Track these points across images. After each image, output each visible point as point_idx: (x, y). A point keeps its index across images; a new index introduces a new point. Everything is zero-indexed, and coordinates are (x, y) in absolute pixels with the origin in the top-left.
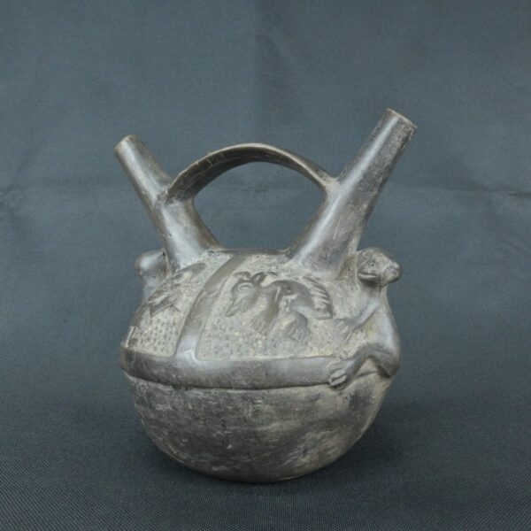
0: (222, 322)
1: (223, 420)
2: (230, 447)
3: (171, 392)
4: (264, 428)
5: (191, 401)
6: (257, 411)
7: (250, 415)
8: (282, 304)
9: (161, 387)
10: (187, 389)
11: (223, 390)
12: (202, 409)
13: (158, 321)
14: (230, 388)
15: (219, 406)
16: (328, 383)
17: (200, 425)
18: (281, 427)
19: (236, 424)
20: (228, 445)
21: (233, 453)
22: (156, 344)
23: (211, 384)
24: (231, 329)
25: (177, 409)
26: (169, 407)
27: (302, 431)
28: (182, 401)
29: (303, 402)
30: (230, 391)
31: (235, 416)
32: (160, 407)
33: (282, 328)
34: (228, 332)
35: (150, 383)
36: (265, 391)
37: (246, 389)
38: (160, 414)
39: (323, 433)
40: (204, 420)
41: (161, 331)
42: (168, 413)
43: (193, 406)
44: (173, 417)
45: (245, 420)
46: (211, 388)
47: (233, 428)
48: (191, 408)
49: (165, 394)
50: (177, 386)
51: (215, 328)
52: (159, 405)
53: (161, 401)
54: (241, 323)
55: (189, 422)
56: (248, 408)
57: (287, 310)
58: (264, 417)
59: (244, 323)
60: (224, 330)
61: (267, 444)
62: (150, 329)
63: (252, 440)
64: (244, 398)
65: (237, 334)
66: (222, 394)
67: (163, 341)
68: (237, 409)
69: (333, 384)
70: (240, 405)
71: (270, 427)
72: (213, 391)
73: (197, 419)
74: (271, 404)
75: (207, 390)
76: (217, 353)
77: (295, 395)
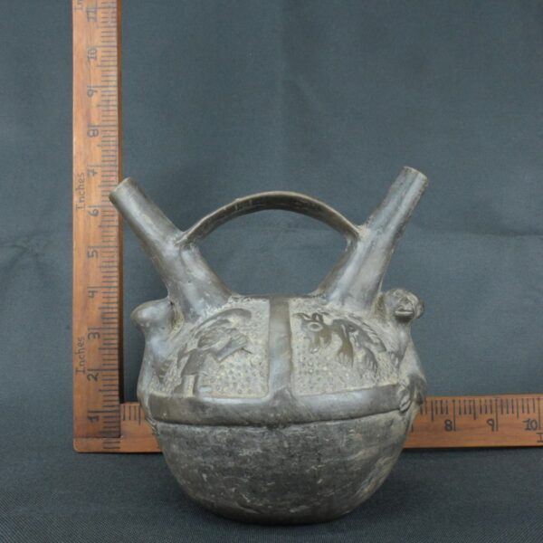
0: (307, 359)
1: (320, 454)
2: (320, 482)
3: (264, 433)
4: (352, 457)
5: (288, 439)
6: (350, 440)
7: (343, 445)
8: (352, 340)
9: (250, 430)
10: (285, 427)
11: (322, 423)
12: (300, 445)
13: (232, 365)
14: (330, 420)
15: (317, 440)
16: (399, 409)
17: (294, 464)
18: (365, 454)
19: (330, 457)
20: (318, 479)
21: (321, 488)
22: (239, 387)
23: (313, 418)
24: (318, 364)
25: (268, 451)
26: (259, 450)
27: (375, 458)
28: (277, 440)
29: (383, 428)
30: (328, 423)
31: (331, 449)
32: (245, 452)
33: (360, 361)
34: (316, 368)
35: (234, 429)
36: (357, 420)
37: (343, 419)
38: (244, 460)
39: (386, 459)
40: (300, 457)
41: (239, 374)
42: (256, 456)
43: (289, 444)
44: (262, 460)
45: (339, 451)
46: (312, 422)
47: (326, 461)
48: (286, 445)
49: (254, 436)
50: (272, 426)
51: (304, 365)
52: (244, 450)
53: (247, 445)
54: (325, 358)
55: (282, 462)
56: (343, 438)
57: (357, 344)
58: (354, 446)
59: (328, 358)
60: (312, 366)
61: (352, 473)
62: (223, 374)
63: (341, 471)
64: (340, 428)
65: (325, 368)
66: (321, 427)
67: (246, 383)
68: (333, 441)
69: (402, 409)
70: (336, 436)
71: (356, 456)
72: (312, 426)
73: (292, 456)
74: (361, 433)
75: (307, 425)
76: (312, 388)
77: (378, 422)
